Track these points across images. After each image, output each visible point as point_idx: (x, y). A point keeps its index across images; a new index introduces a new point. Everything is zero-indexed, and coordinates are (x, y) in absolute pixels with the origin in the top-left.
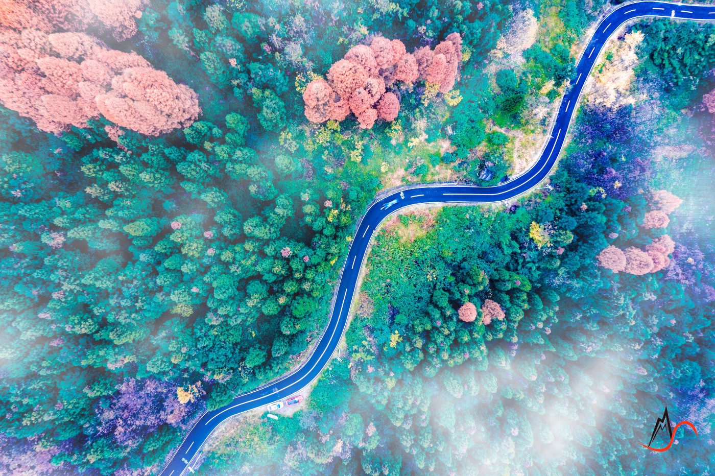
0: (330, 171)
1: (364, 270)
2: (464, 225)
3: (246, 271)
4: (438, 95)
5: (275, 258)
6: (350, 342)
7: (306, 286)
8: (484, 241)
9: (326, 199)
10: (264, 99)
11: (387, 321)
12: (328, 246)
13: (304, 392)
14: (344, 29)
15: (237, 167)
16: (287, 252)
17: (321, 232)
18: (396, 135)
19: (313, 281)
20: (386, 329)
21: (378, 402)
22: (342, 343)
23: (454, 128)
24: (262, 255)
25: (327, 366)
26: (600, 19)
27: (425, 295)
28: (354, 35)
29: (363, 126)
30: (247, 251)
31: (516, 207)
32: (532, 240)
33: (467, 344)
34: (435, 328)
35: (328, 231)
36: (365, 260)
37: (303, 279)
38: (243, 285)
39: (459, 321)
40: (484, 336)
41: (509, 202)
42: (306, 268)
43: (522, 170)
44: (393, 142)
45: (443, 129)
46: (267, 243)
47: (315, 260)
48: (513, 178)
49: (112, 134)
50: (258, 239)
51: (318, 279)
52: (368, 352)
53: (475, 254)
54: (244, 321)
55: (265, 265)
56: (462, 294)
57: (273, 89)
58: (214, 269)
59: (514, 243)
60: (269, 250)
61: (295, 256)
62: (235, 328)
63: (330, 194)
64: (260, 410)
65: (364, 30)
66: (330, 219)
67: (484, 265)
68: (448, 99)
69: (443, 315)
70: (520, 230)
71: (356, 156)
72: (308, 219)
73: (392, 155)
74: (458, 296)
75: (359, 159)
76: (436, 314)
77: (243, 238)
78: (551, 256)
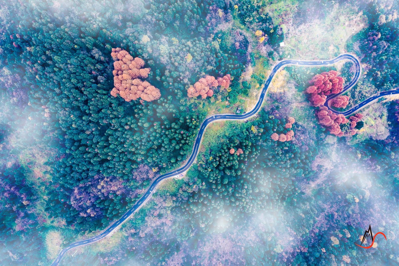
0: (193, 110)
1: (202, 138)
2: (232, 126)
3: (171, 137)
4: (225, 89)
5: (179, 134)
6: (198, 159)
7: (187, 142)
8: (238, 131)
9: (193, 118)
10: (178, 93)
11: (209, 153)
12: (193, 131)
13: (185, 173)
14: (199, 73)
15: (170, 110)
16: (182, 132)
17: (191, 127)
18: (212, 100)
19: (189, 140)
20: (208, 155)
21: (206, 175)
22: (196, 159)
23: (229, 98)
24: (176, 133)
25: (192, 165)
26: (275, 65)
27: (220, 146)
28: (201, 75)
29: (203, 98)
30: (172, 132)
31: (248, 121)
32: (252, 131)
33: (232, 160)
34: (222, 155)
35: (193, 127)
36: (203, 135)
37: (186, 140)
38: (170, 141)
39: (230, 154)
40: (237, 159)
41: (245, 120)
42: (187, 137)
43: (250, 110)
44: (212, 102)
45: (226, 98)
46: (177, 130)
47: (189, 135)
48: (247, 113)
49: (141, 101)
50: (175, 129)
51: (190, 140)
52: (203, 162)
53: (236, 135)
54: (170, 150)
55: (177, 135)
56: (231, 146)
57: (180, 89)
58: (164, 136)
59: (247, 132)
60: (178, 132)
61: (184, 133)
62: (168, 152)
63: (194, 117)
64: (172, 177)
65: (204, 74)
66: (194, 124)
67: (238, 138)
68: (228, 90)
69: (225, 151)
70: (249, 128)
71: (201, 106)
72: (188, 123)
73: (211, 106)
74: (229, 146)
75: (202, 107)
76: (223, 151)
77: (171, 128)
78: (258, 136)
